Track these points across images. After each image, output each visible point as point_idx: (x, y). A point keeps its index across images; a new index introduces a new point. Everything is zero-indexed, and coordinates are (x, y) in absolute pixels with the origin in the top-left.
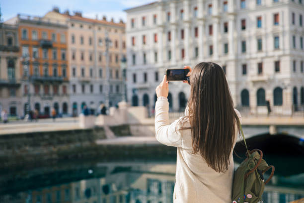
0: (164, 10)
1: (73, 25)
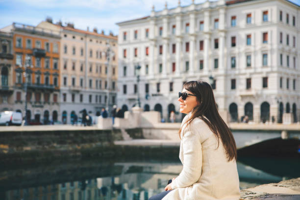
0: (156, 24)
1: (65, 36)
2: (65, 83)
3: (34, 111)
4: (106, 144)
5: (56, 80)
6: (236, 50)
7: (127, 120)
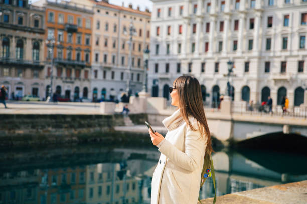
0: (190, 2)
1: (99, 11)
2: (97, 60)
3: (65, 88)
4: (106, 129)
5: (87, 57)
6: (272, 31)
7: (132, 105)
